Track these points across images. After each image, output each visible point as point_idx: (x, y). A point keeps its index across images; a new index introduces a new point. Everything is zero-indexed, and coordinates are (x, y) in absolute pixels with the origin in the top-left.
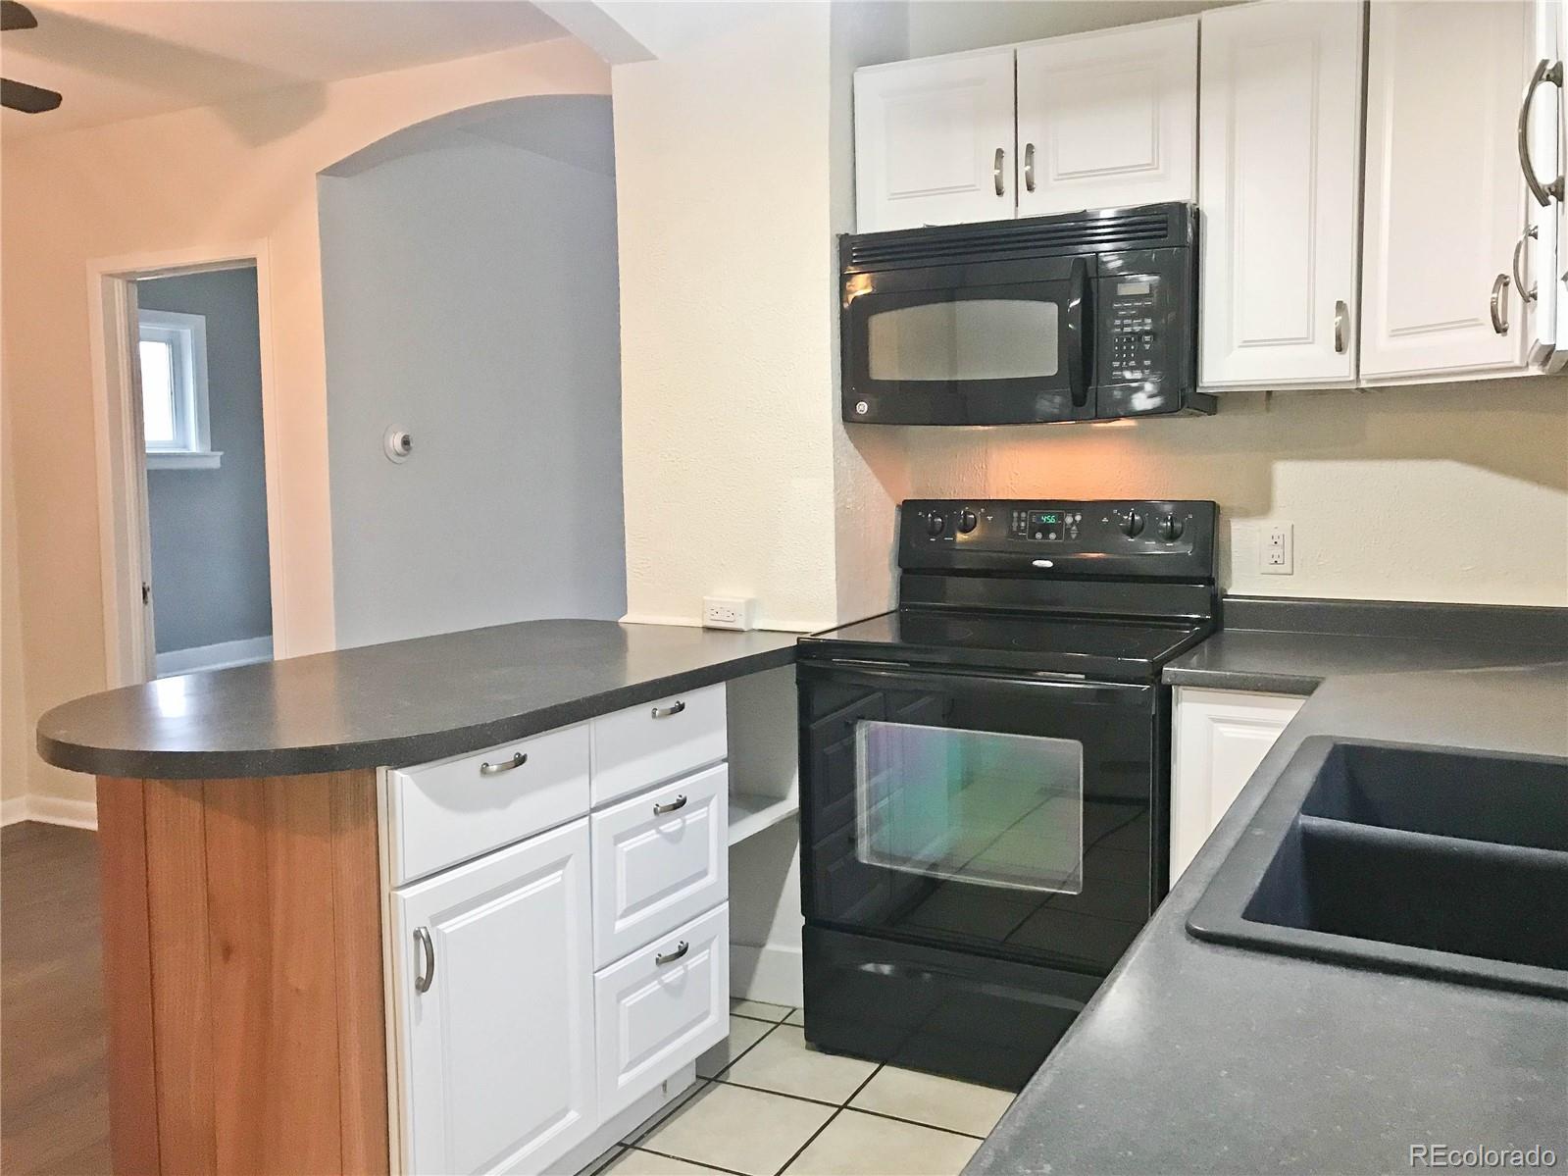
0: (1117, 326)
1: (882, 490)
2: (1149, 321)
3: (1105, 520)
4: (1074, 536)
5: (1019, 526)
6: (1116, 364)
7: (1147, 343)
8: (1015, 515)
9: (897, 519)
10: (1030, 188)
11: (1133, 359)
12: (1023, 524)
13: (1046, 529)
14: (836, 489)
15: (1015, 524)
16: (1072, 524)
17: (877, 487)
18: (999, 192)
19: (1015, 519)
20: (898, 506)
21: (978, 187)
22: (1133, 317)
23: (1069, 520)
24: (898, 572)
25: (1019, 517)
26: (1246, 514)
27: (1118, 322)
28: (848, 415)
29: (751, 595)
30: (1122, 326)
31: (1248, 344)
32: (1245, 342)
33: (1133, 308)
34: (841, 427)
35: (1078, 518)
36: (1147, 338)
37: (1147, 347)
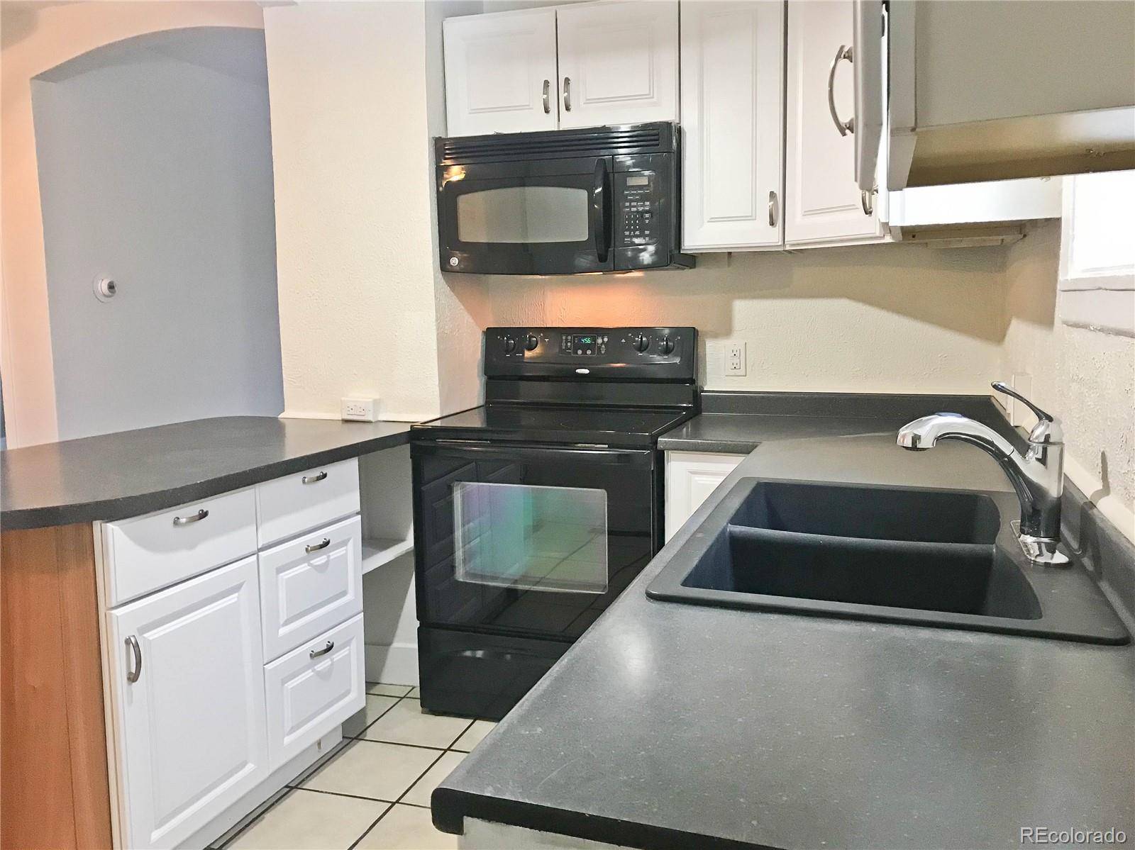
0: (627, 207)
1: (471, 320)
2: (648, 203)
3: (623, 341)
4: (603, 352)
5: (566, 346)
6: (627, 233)
7: (647, 219)
8: (564, 338)
9: (482, 340)
10: (568, 109)
11: (637, 230)
12: (569, 344)
13: (585, 347)
14: (437, 320)
15: (564, 344)
16: (601, 344)
17: (467, 318)
18: (547, 111)
19: (564, 341)
20: (483, 332)
21: (531, 107)
22: (637, 201)
23: (600, 341)
24: (484, 379)
25: (566, 339)
26: (716, 336)
27: (627, 204)
28: (444, 266)
29: (377, 397)
30: (631, 206)
31: (713, 220)
32: (712, 218)
33: (637, 195)
34: (440, 275)
35: (606, 340)
36: (647, 215)
37: (647, 221)
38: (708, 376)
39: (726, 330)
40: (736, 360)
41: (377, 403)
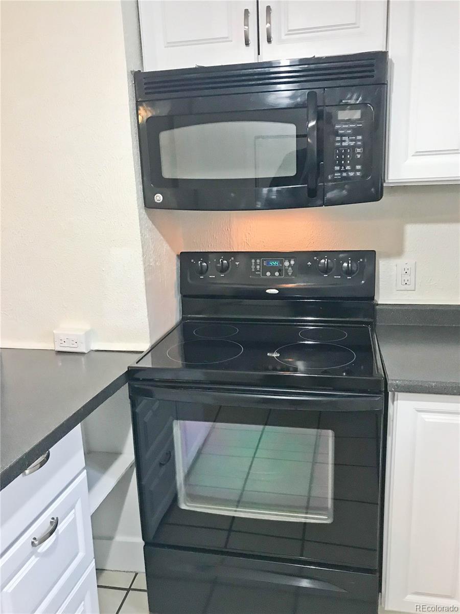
0: (338, 141)
1: (169, 248)
2: (360, 137)
3: (309, 263)
4: (290, 274)
5: (256, 268)
6: (337, 168)
7: (359, 153)
8: (253, 261)
9: (177, 265)
10: (269, 41)
11: (348, 165)
12: (258, 267)
13: (273, 270)
14: (143, 255)
15: (253, 267)
16: (289, 267)
17: (166, 247)
18: (247, 44)
19: (253, 264)
20: (178, 255)
21: (230, 39)
22: (348, 135)
23: (287, 264)
24: (179, 296)
25: (256, 262)
26: (388, 256)
27: (338, 138)
28: (149, 204)
30: (342, 141)
31: (419, 154)
32: (417, 152)
33: (349, 129)
34: (143, 211)
35: (292, 262)
36: (359, 150)
37: (359, 156)
38: (381, 291)
39: (398, 252)
40: (406, 277)
41: (88, 335)
